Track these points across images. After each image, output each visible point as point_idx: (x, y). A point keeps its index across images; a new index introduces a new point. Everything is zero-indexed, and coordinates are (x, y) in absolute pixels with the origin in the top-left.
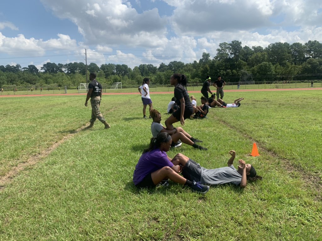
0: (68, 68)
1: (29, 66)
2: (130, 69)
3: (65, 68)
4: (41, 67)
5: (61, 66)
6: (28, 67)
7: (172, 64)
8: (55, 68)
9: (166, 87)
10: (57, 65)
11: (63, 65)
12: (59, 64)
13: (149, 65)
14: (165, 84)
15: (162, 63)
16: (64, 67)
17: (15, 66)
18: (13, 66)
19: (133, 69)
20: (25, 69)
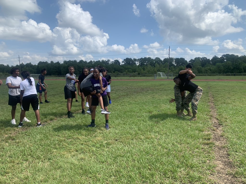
0: (140, 62)
1: (115, 61)
2: (186, 61)
3: (138, 61)
5: (135, 60)
7: (225, 57)
8: (131, 62)
9: (224, 76)
10: (133, 60)
11: (136, 59)
12: (134, 59)
13: (203, 58)
14: (223, 73)
15: (215, 56)
17: (107, 60)
18: (105, 61)
19: (189, 62)
20: (113, 63)
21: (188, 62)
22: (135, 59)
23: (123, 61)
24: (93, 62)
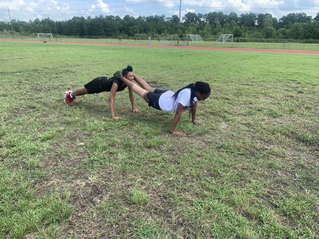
0: (207, 18)
4: (183, 18)
5: (201, 16)
6: (172, 18)
8: (195, 18)
10: (197, 15)
12: (199, 14)
16: (203, 17)
17: (161, 16)
19: (280, 20)
20: (169, 19)
21: (278, 20)
22: (201, 14)
23: (184, 18)
24: (143, 18)
